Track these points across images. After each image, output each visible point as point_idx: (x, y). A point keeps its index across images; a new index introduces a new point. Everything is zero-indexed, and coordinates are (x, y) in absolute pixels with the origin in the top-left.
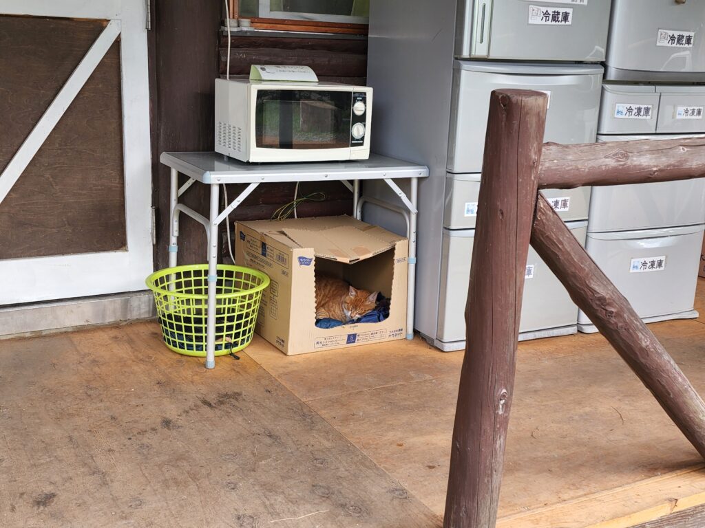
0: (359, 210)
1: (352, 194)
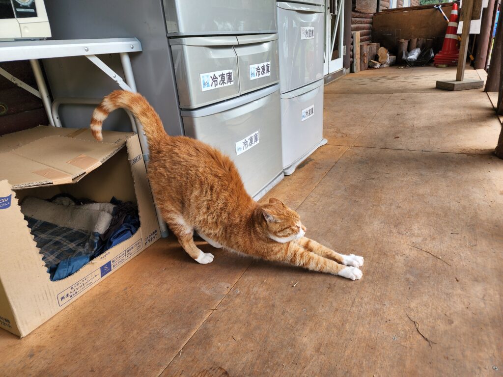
0: (55, 116)
1: (40, 101)
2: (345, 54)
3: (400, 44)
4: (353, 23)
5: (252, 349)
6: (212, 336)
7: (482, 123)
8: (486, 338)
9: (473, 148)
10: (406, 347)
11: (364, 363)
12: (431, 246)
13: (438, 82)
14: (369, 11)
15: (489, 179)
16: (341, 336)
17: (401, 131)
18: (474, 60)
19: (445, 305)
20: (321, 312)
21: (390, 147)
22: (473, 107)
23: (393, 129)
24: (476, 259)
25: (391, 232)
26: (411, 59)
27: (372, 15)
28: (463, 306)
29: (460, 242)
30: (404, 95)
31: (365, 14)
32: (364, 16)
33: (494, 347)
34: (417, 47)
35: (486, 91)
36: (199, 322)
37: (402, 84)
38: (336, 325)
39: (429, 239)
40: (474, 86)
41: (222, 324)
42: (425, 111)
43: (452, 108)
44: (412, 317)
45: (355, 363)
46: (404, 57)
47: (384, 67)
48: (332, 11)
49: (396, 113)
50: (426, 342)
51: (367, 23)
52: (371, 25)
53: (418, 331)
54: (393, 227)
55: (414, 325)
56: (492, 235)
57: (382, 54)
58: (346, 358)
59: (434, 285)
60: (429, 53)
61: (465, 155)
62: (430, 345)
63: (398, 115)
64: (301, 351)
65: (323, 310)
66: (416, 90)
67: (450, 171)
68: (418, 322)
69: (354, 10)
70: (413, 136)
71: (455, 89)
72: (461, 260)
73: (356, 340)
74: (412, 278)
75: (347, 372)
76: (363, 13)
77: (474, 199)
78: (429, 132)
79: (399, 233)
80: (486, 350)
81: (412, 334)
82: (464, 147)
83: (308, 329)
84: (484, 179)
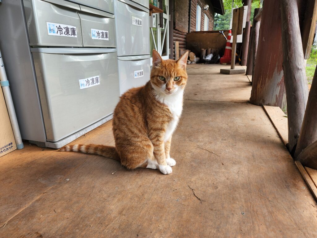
2: (170, 54)
3: (202, 51)
4: (174, 36)
5: (68, 217)
6: (37, 211)
7: (244, 88)
8: (238, 195)
9: (238, 99)
10: (185, 205)
11: (154, 218)
12: (208, 147)
13: (221, 70)
14: (184, 31)
15: (246, 114)
16: (140, 202)
17: (198, 92)
18: (241, 61)
19: (214, 178)
20: (129, 188)
21: (191, 99)
22: (239, 82)
23: (194, 91)
24: (235, 152)
25: (185, 140)
26: (207, 59)
27: (186, 34)
28: (225, 178)
29: (226, 144)
30: (202, 76)
31: (182, 32)
32: (181, 33)
33: (243, 200)
34: (211, 53)
35: (246, 75)
36: (29, 202)
37: (202, 71)
38: (138, 195)
39: (208, 143)
40: (240, 72)
41: (49, 202)
42: (213, 83)
43: (228, 82)
44: (191, 187)
45: (146, 219)
46: (204, 58)
47: (193, 64)
48: (161, 26)
49: (197, 83)
50: (199, 201)
51: (182, 38)
52: (185, 40)
53: (194, 194)
54: (187, 137)
55: (192, 191)
56: (245, 140)
57: (191, 56)
58: (141, 216)
59: (208, 168)
60: (217, 57)
61: (233, 103)
62: (201, 203)
63: (198, 84)
64: (107, 214)
65: (130, 187)
66: (209, 74)
67: (224, 110)
68: (195, 189)
69: (174, 28)
70: (205, 94)
71: (230, 73)
72: (226, 153)
73: (151, 203)
74: (194, 165)
75: (140, 225)
76: (180, 31)
77: (236, 123)
78: (214, 92)
79: (190, 141)
80: (237, 203)
81: (190, 197)
82: (233, 99)
83: (116, 200)
84: (243, 114)
